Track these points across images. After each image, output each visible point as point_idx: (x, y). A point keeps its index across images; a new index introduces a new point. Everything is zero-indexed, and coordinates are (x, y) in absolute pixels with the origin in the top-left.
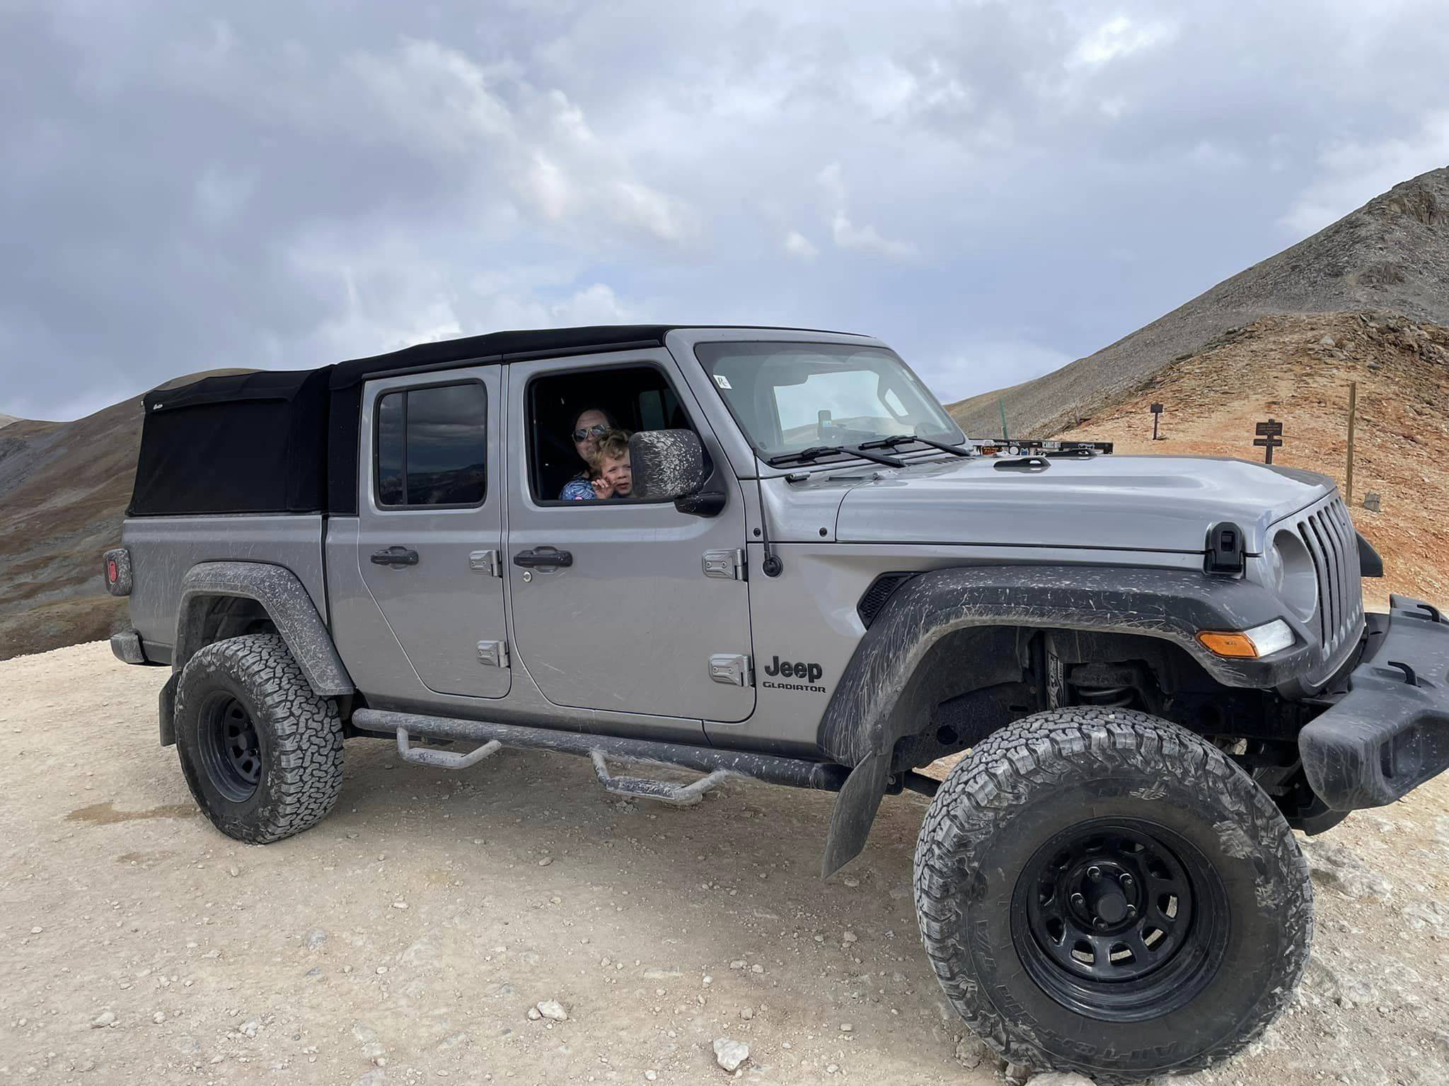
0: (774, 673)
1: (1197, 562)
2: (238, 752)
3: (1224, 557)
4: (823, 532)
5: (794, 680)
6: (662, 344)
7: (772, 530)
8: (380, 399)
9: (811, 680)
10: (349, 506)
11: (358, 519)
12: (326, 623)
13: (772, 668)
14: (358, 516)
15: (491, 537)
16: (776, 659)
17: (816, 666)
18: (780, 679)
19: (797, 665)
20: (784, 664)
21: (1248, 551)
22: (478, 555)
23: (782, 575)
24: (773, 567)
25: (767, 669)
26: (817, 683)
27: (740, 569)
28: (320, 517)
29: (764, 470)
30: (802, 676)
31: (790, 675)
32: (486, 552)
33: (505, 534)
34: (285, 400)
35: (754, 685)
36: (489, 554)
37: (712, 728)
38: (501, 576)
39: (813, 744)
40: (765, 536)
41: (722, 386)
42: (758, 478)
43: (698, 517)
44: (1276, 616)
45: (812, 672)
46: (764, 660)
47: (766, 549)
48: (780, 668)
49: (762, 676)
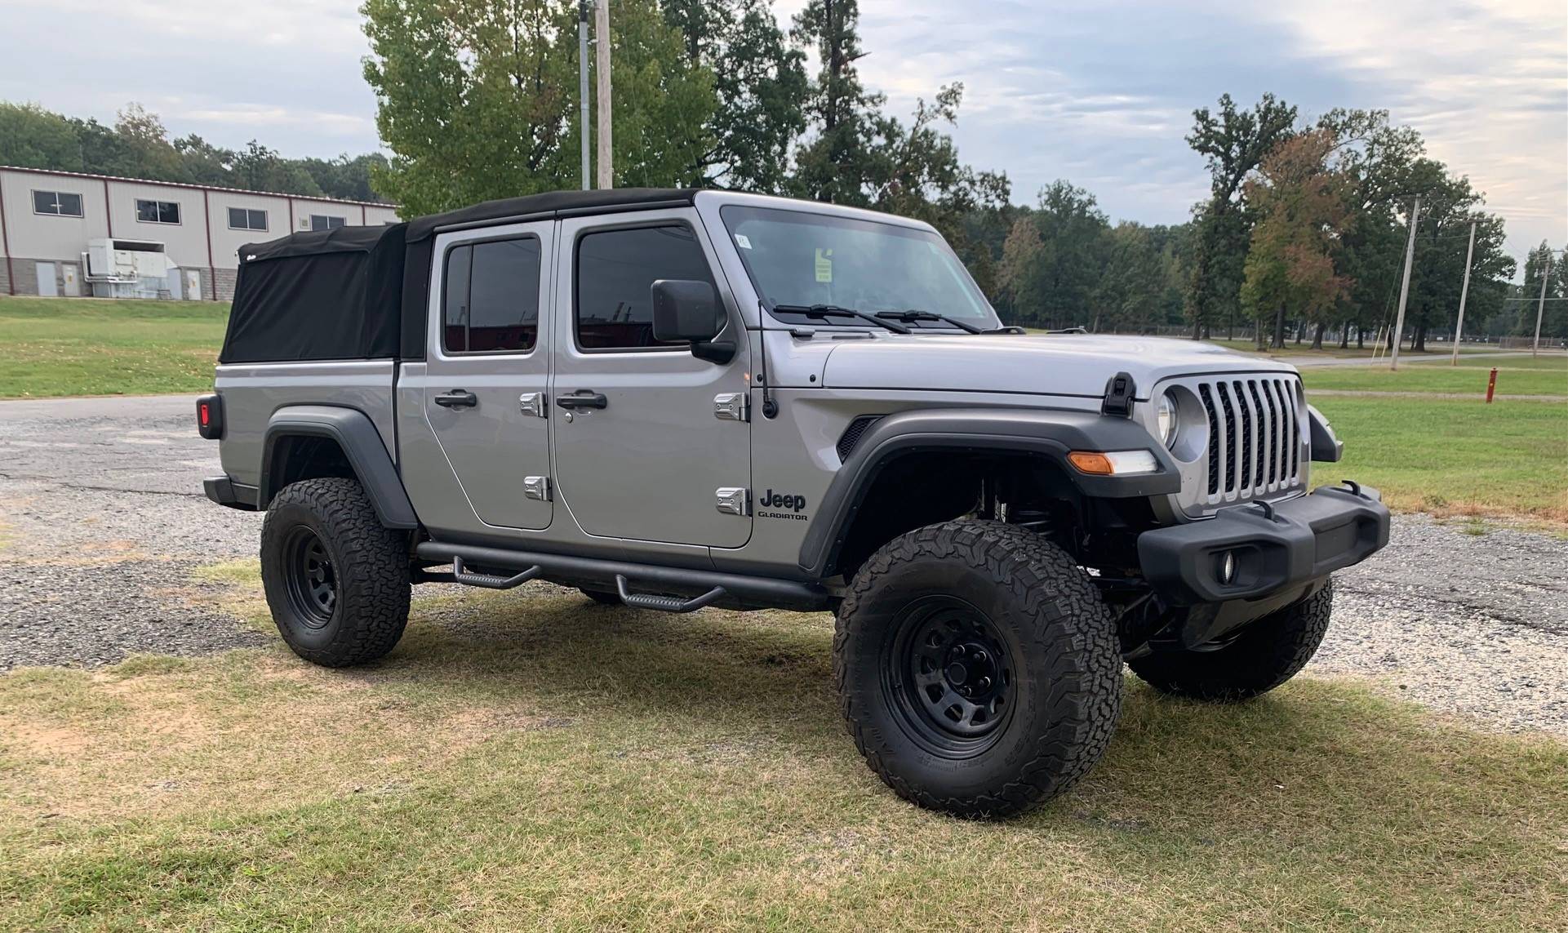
0: (768, 505)
1: (1097, 405)
2: (316, 584)
3: (1119, 401)
4: (813, 379)
5: (783, 510)
6: (692, 204)
7: (773, 377)
8: (449, 251)
9: (796, 510)
10: (419, 353)
11: (425, 364)
12: (395, 462)
13: (766, 500)
14: (426, 361)
15: (539, 380)
16: (769, 492)
17: (801, 498)
18: (772, 509)
19: (786, 497)
20: (776, 496)
21: (1137, 397)
22: (526, 397)
23: (779, 415)
24: (771, 411)
25: (762, 500)
26: (801, 512)
27: (743, 410)
28: (392, 363)
29: (768, 321)
30: (790, 507)
31: (780, 506)
32: (534, 394)
33: (551, 377)
34: (365, 252)
35: (751, 515)
36: (536, 398)
37: (717, 552)
38: (546, 417)
39: (795, 566)
40: (765, 383)
41: (741, 245)
42: (761, 329)
43: (713, 364)
44: (1145, 446)
45: (797, 503)
46: (760, 494)
47: (766, 393)
48: (772, 500)
49: (758, 507)
